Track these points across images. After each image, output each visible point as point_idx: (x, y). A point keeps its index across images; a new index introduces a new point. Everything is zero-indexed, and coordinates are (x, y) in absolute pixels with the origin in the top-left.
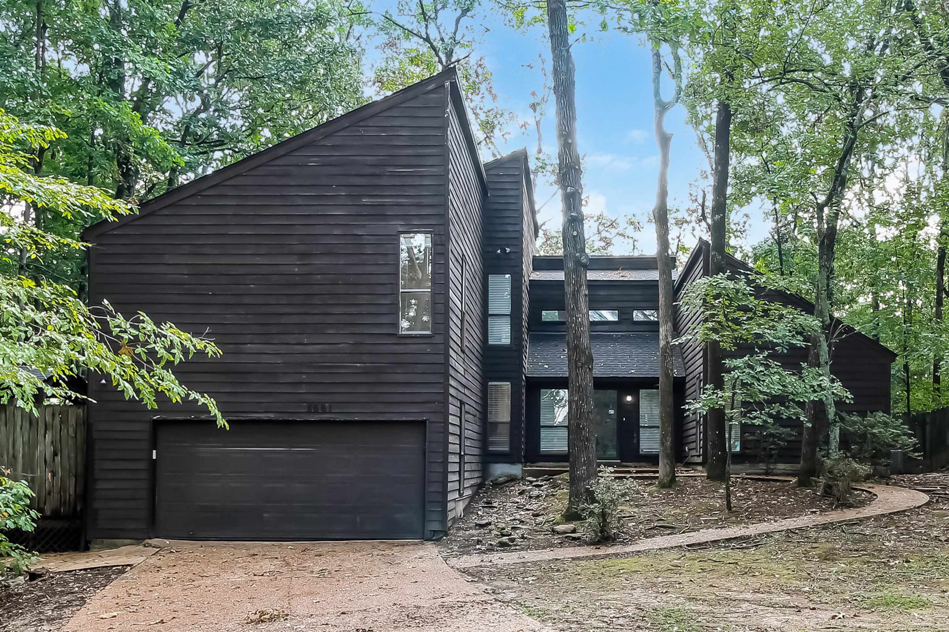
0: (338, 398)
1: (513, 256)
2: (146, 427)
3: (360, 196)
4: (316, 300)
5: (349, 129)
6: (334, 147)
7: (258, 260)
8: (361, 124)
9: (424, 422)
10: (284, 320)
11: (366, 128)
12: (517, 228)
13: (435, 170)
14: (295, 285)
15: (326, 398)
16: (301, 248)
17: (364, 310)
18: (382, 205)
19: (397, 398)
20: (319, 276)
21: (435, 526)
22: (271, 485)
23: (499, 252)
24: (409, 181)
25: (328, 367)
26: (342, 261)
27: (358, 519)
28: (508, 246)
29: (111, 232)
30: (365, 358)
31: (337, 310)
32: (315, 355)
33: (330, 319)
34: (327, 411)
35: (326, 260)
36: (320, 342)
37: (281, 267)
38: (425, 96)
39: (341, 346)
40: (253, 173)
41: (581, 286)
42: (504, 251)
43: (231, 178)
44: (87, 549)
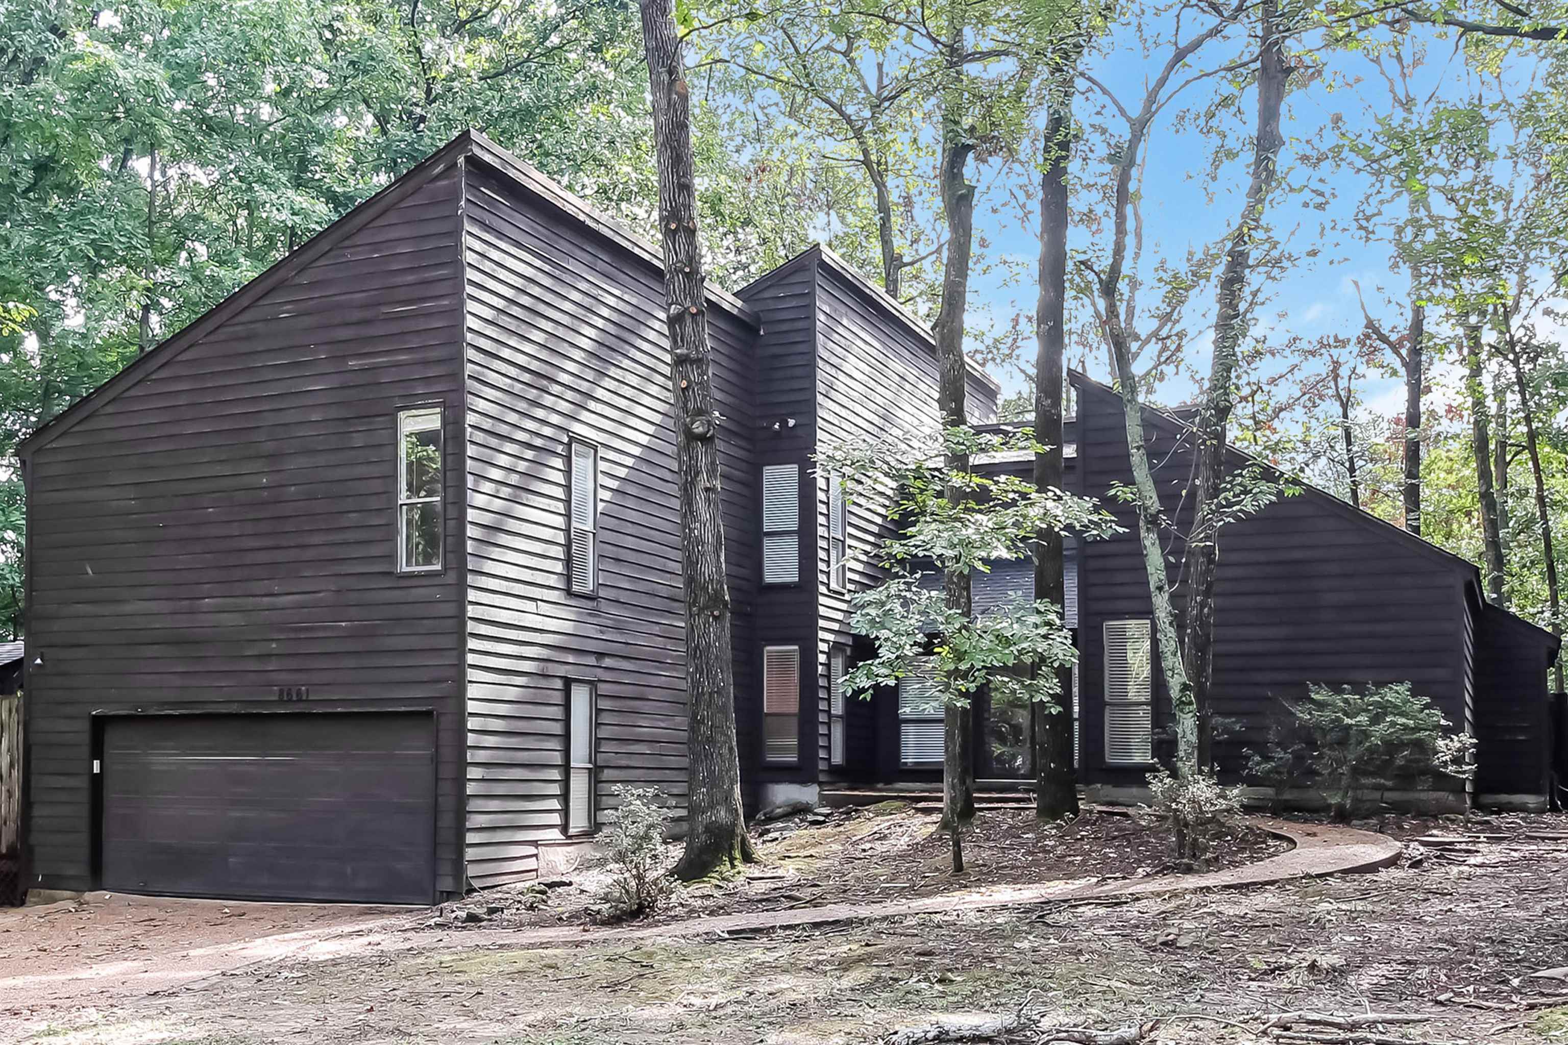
0: (316, 678)
1: (800, 432)
2: (84, 726)
3: (345, 358)
4: (289, 526)
5: (332, 254)
6: (312, 285)
7: (218, 470)
8: (347, 243)
9: (429, 714)
10: (249, 558)
11: (352, 250)
12: (806, 384)
13: (446, 302)
14: (264, 503)
15: (303, 677)
16: (269, 447)
17: (350, 536)
18: (374, 368)
19: (397, 675)
20: (293, 488)
21: (446, 884)
22: (238, 814)
23: (777, 426)
24: (413, 325)
25: (307, 629)
26: (321, 460)
27: (349, 870)
28: (792, 416)
29: (49, 446)
30: (353, 612)
31: (316, 539)
32: (289, 611)
33: (309, 554)
34: (304, 698)
35: (303, 461)
36: (295, 590)
37: (245, 477)
38: (431, 186)
39: (321, 595)
40: (212, 338)
41: (697, 474)
42: (784, 424)
43: (185, 350)
44: (22, 903)
